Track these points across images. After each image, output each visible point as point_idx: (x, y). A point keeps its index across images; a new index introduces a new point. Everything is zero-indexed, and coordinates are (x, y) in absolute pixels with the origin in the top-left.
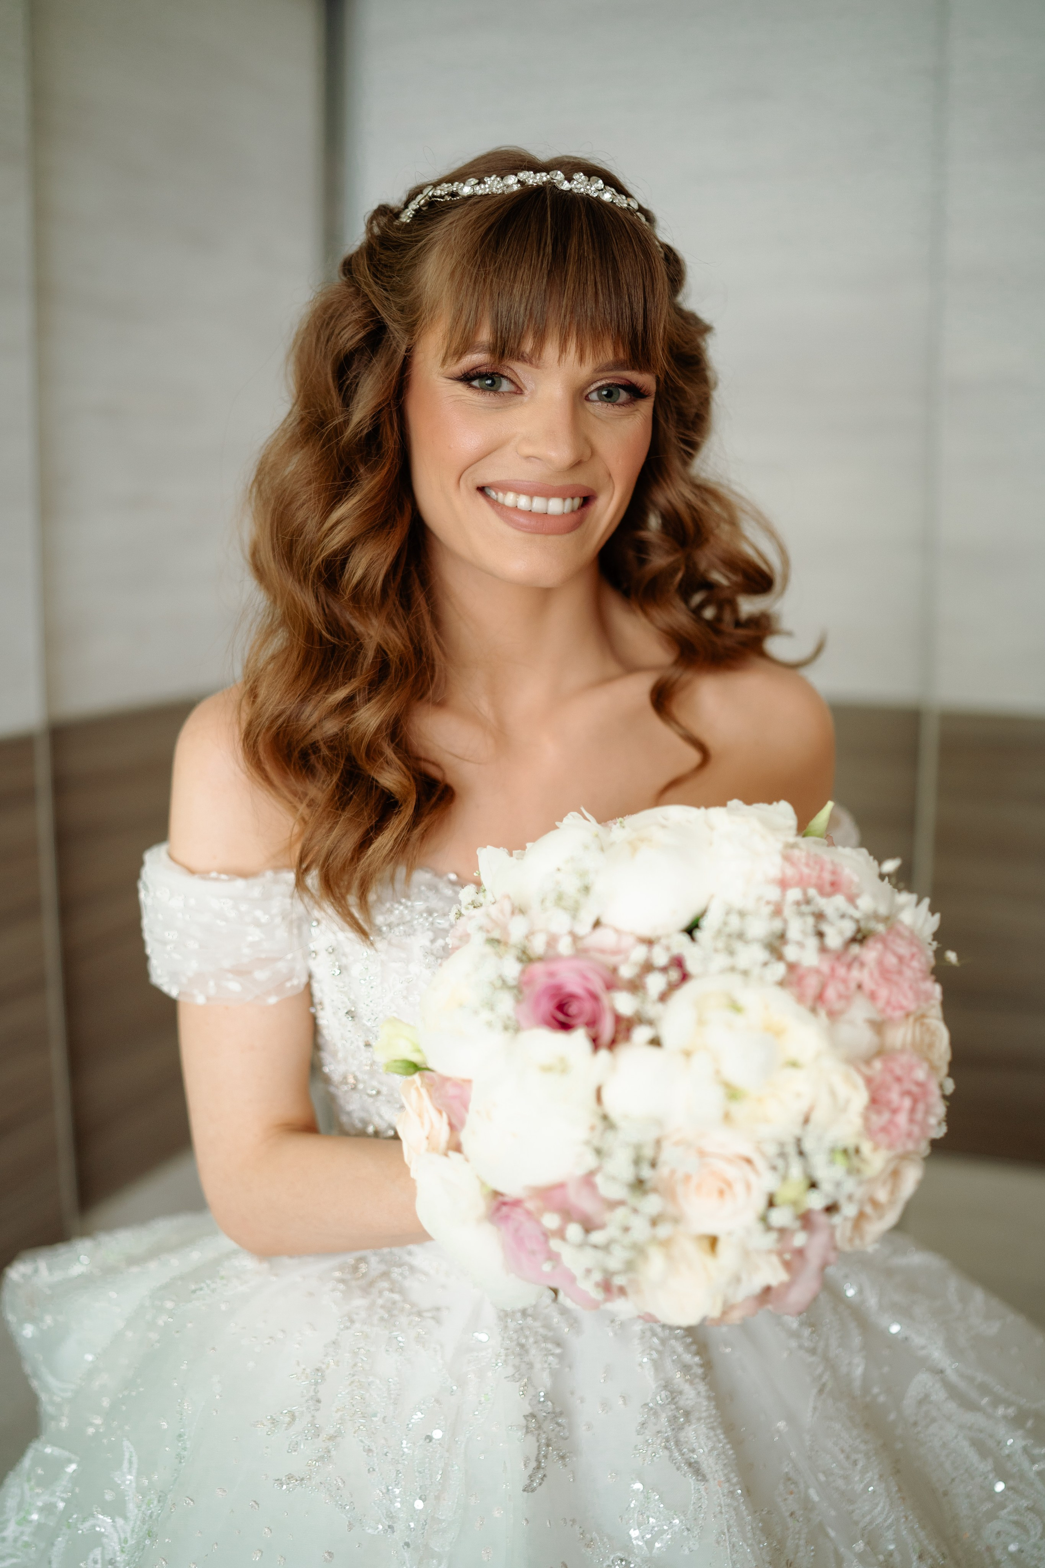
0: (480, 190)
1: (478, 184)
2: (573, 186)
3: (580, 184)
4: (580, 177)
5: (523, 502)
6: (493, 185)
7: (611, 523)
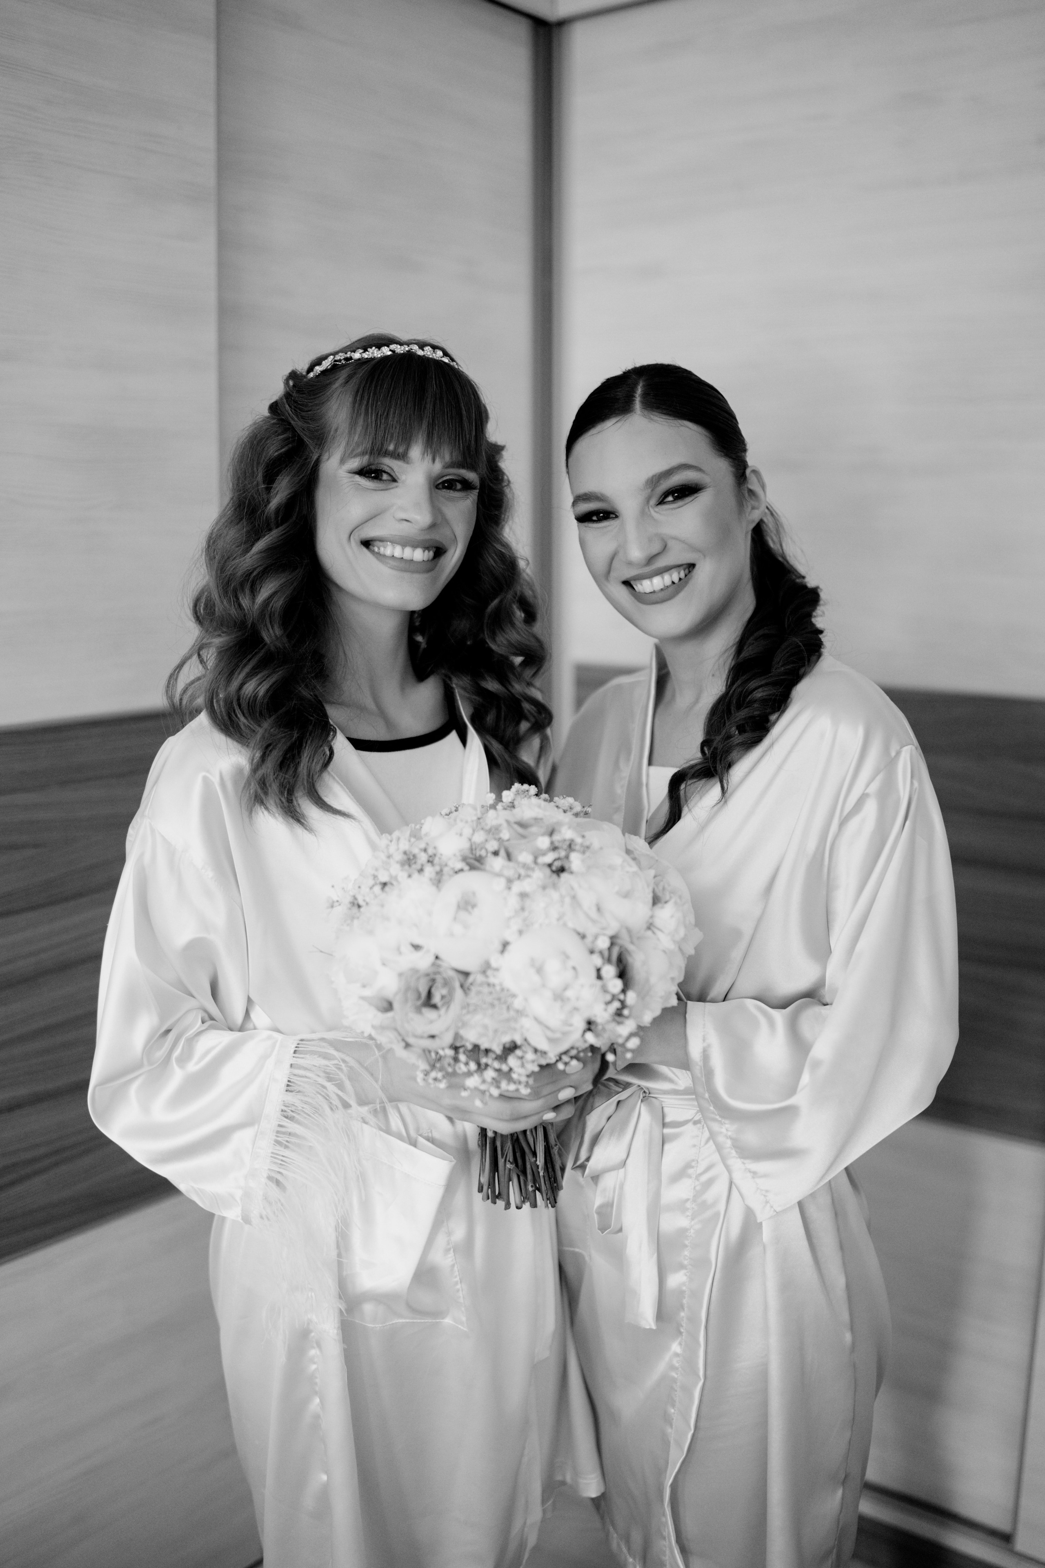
0: (365, 355)
1: (364, 352)
2: (425, 353)
3: (428, 352)
4: (427, 348)
5: (398, 552)
6: (374, 353)
7: (453, 568)
